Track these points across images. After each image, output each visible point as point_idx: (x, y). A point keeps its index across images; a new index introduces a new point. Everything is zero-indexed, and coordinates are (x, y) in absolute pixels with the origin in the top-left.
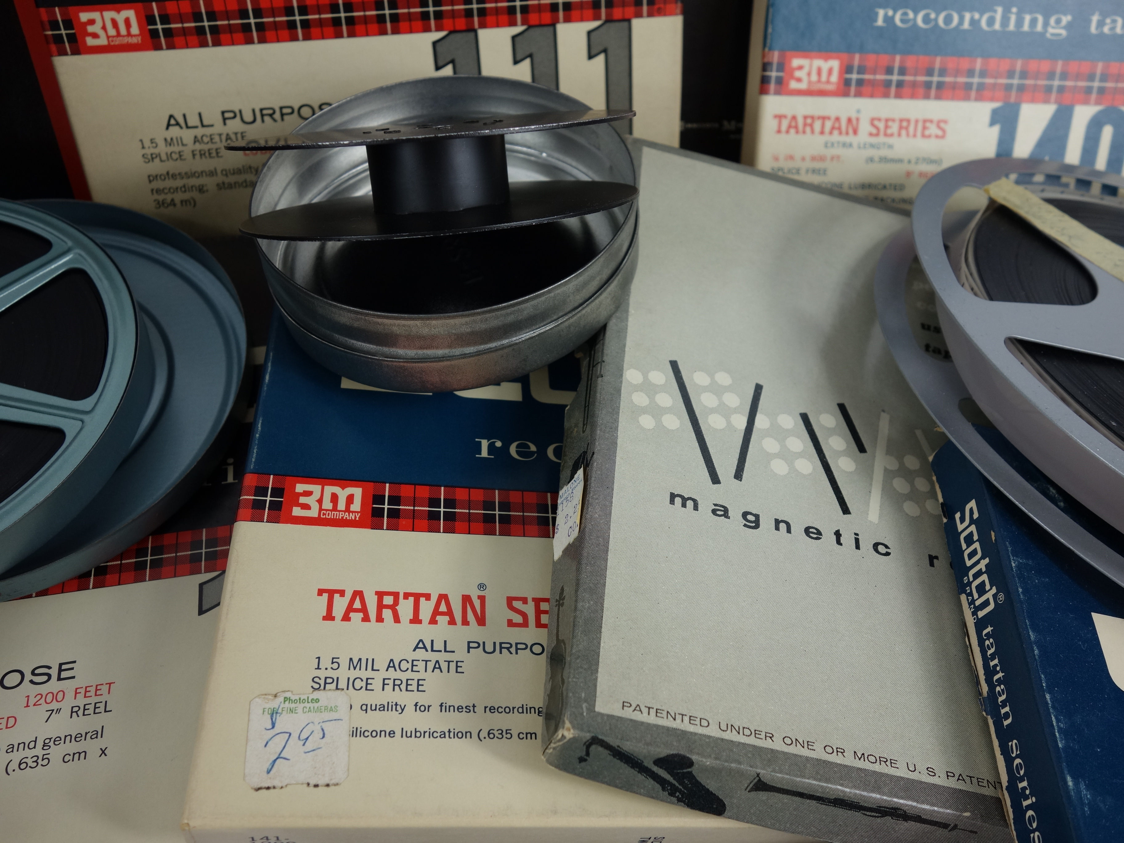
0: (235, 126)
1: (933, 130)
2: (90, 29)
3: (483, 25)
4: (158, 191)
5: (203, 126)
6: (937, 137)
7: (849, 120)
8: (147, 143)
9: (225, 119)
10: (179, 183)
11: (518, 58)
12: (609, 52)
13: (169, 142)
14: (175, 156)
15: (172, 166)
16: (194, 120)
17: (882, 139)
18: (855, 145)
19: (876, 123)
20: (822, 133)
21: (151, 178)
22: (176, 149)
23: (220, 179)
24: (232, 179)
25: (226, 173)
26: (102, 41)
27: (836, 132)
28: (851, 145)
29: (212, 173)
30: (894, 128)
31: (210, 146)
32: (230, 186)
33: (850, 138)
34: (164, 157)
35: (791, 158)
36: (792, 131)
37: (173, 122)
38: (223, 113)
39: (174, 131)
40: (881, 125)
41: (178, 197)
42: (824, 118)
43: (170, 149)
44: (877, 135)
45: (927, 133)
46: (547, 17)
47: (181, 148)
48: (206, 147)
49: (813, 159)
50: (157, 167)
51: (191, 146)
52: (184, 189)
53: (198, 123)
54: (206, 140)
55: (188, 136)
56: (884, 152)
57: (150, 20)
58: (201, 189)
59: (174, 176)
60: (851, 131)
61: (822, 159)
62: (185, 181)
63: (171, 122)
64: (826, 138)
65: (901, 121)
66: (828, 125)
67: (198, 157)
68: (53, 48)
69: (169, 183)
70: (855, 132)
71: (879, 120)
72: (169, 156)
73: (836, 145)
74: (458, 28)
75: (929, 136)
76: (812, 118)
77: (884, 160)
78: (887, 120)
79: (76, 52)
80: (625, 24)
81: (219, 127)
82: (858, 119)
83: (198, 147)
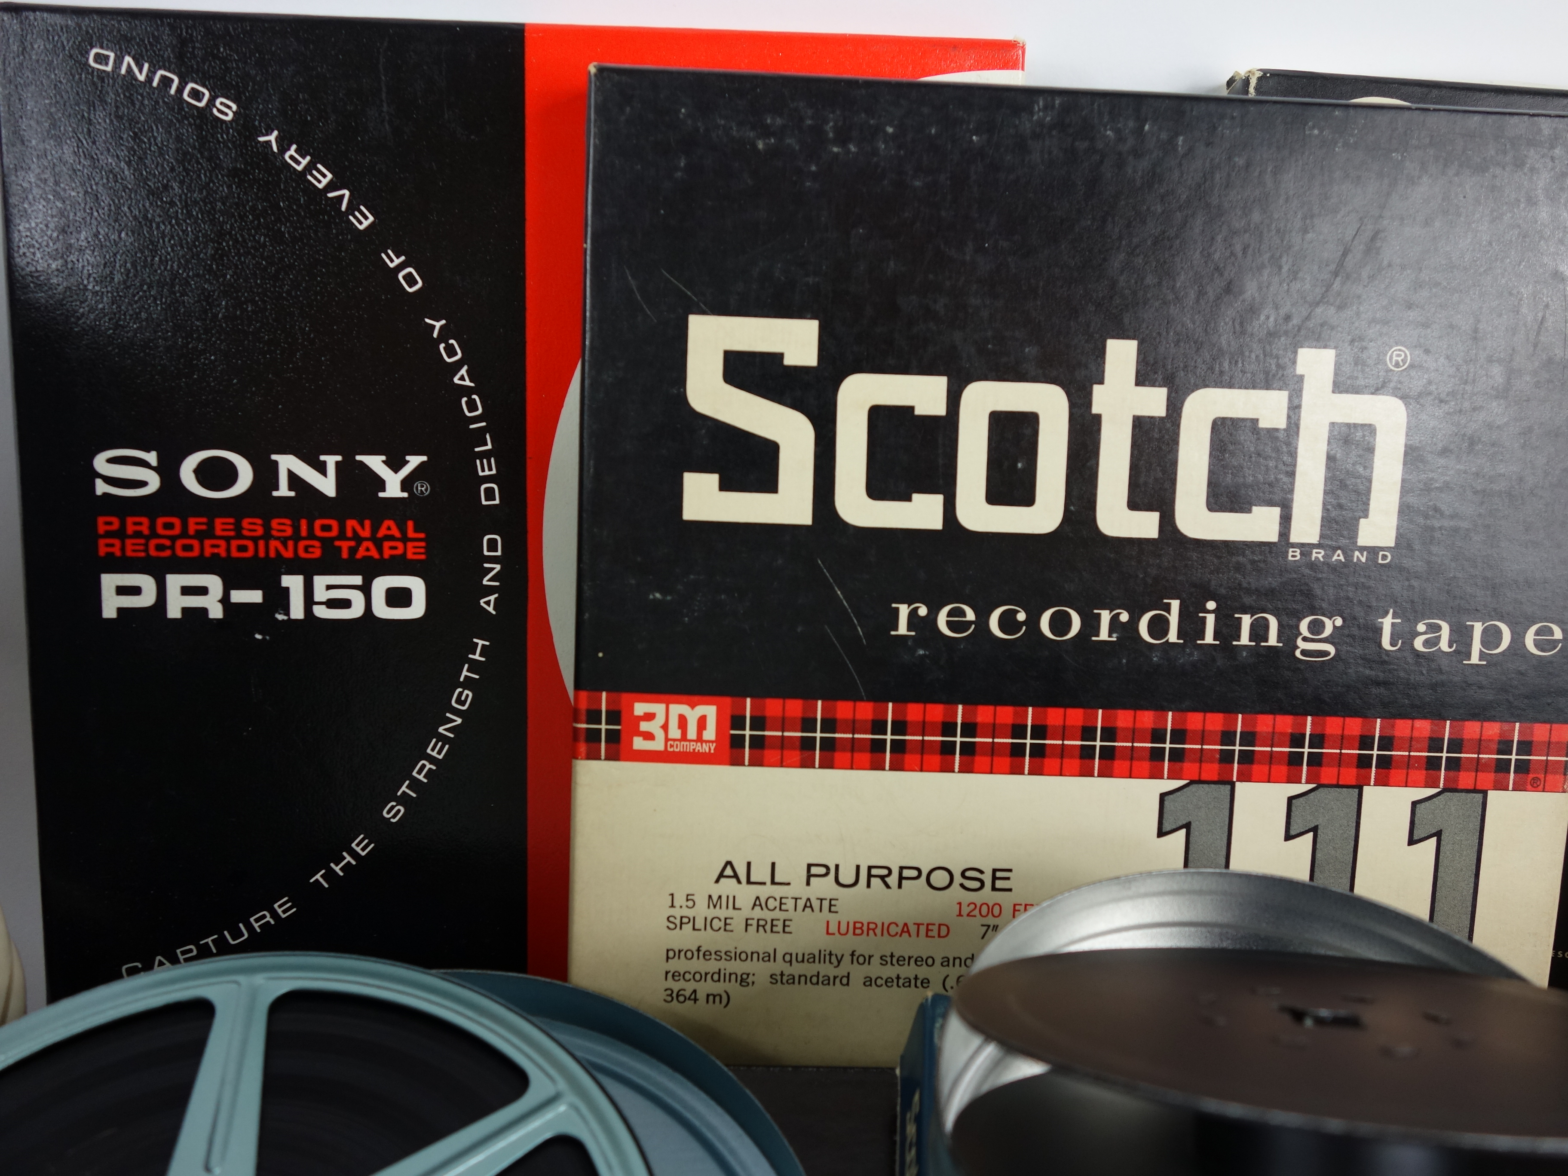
0: (824, 887)
2: (644, 726)
3: (1245, 777)
4: (676, 976)
5: (773, 882)
8: (680, 900)
9: (809, 876)
10: (712, 966)
11: (1293, 832)
12: (1444, 837)
13: (713, 902)
14: (717, 924)
15: (709, 940)
16: (761, 873)
21: (671, 954)
22: (722, 913)
23: (778, 966)
24: (797, 969)
25: (790, 958)
26: (658, 745)
29: (769, 957)
31: (777, 914)
32: (792, 980)
34: (700, 924)
37: (728, 871)
38: (809, 866)
39: (728, 886)
41: (705, 988)
43: (712, 913)
46: (1350, 774)
47: (731, 912)
48: (768, 915)
50: (685, 938)
51: (746, 912)
52: (719, 976)
53: (768, 881)
54: (772, 904)
55: (745, 894)
57: (738, 722)
58: (744, 980)
59: (707, 955)
62: (722, 964)
63: (727, 872)
67: (752, 929)
68: (583, 748)
69: (698, 965)
72: (708, 923)
74: (1204, 777)
79: (613, 756)
80: (1479, 796)
81: (798, 888)
83: (758, 913)
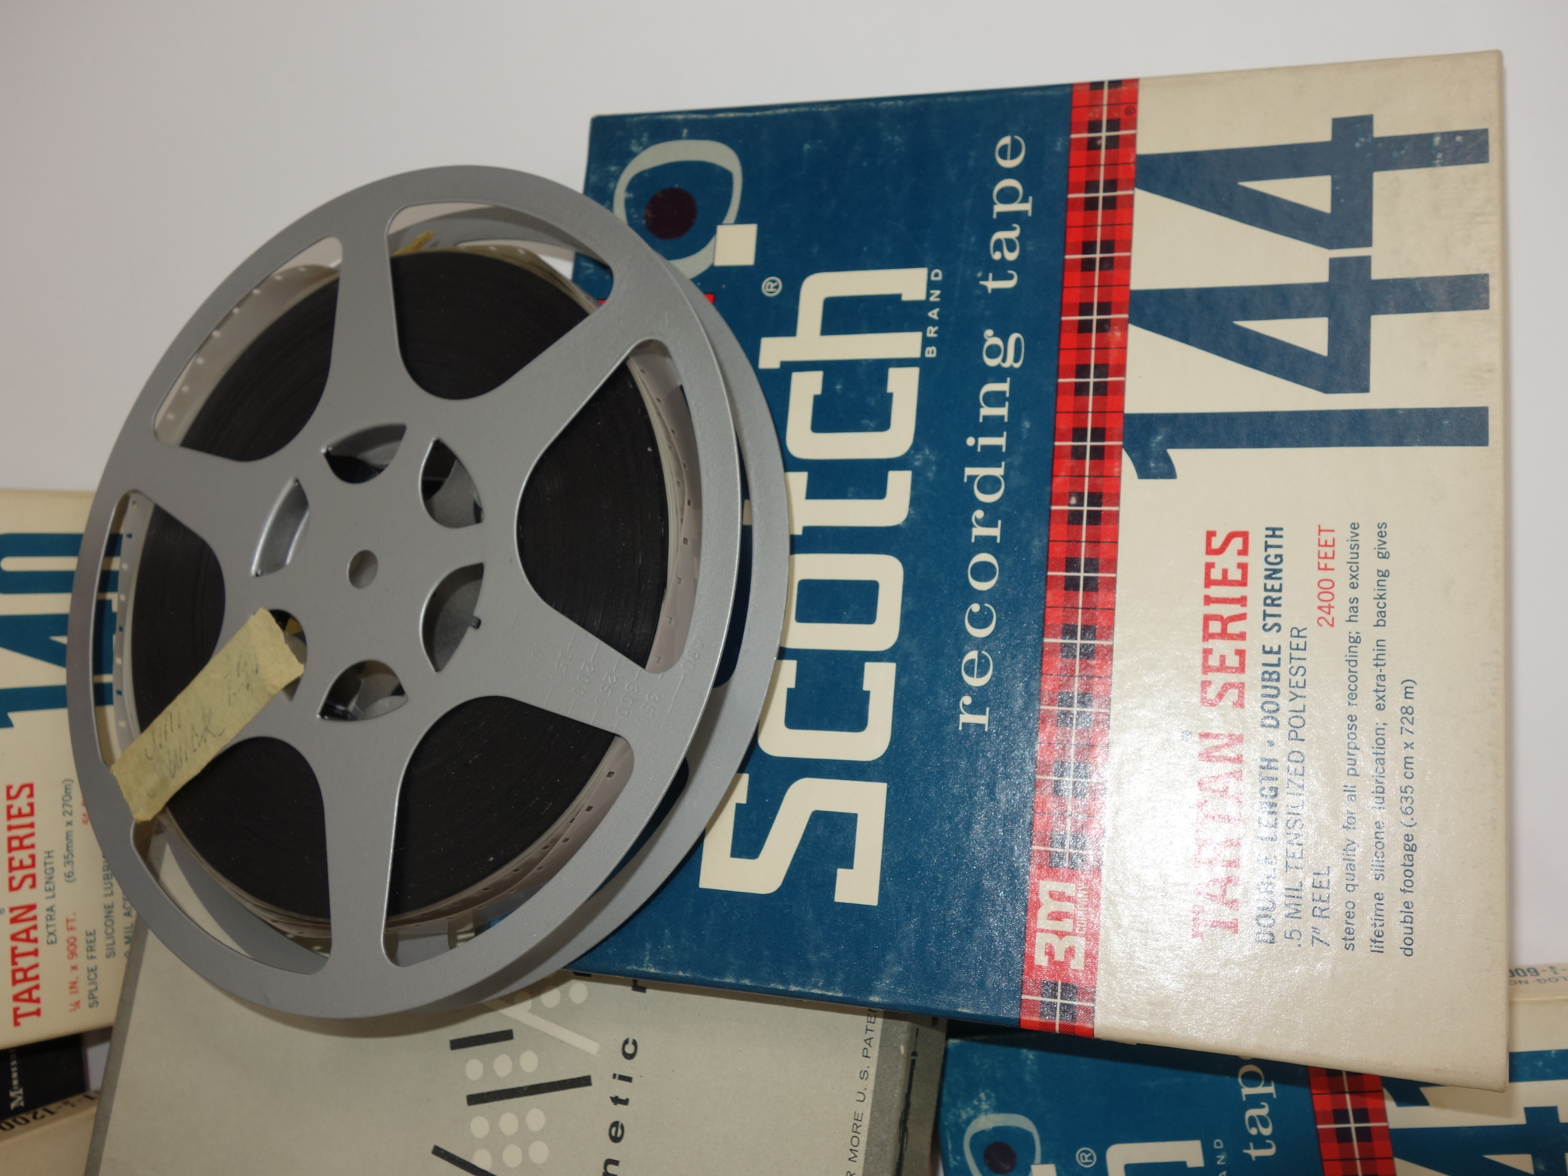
1: (21, 803)
6: (31, 795)
7: (14, 920)
17: (39, 871)
18: (50, 903)
19: (15, 883)
20: (35, 953)
27: (33, 934)
28: (51, 909)
30: (23, 856)
33: (41, 913)
35: (73, 985)
36: (35, 994)
40: (19, 875)
42: (14, 955)
44: (33, 876)
45: (26, 810)
49: (73, 954)
56: (58, 861)
60: (30, 915)
61: (72, 943)
64: (41, 946)
65: (10, 849)
66: (23, 947)
70: (32, 907)
71: (11, 879)
73: (51, 930)
75: (31, 805)
76: (14, 972)
77: (68, 859)
78: (11, 869)
82: (12, 910)
